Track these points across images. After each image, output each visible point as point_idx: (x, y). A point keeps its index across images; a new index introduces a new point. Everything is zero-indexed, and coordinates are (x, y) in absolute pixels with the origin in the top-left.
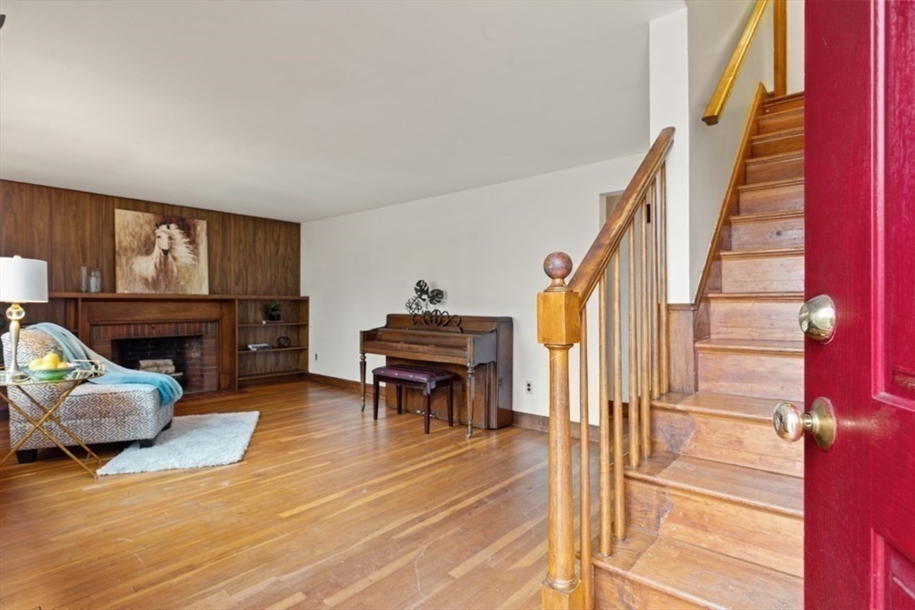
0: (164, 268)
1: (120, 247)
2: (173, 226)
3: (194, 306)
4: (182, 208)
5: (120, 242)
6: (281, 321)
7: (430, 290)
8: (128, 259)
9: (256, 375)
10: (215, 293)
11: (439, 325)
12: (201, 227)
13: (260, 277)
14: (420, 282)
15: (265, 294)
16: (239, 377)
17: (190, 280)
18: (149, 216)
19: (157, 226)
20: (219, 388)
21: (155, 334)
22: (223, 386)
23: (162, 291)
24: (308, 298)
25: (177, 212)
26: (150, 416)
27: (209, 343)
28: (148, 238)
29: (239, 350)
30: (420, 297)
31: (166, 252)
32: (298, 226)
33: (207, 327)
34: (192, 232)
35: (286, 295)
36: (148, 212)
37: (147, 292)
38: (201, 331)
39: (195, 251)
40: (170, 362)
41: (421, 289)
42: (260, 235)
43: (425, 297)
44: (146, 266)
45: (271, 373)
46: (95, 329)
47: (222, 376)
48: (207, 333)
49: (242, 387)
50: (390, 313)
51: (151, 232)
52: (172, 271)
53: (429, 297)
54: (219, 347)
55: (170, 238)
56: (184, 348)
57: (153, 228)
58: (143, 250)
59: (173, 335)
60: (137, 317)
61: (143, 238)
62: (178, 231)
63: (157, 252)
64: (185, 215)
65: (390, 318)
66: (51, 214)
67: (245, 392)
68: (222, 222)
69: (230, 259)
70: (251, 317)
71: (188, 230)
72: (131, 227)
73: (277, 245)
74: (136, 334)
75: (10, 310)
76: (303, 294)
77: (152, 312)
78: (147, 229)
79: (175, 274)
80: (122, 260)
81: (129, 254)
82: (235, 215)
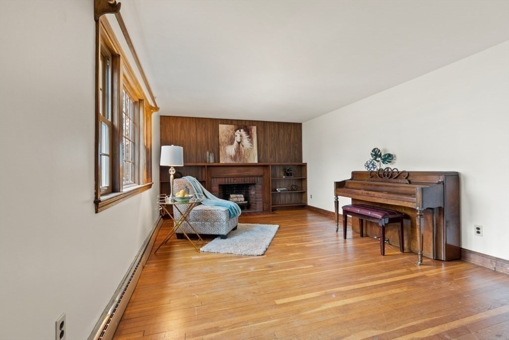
0: (238, 151)
1: (221, 142)
2: (242, 130)
3: (251, 169)
4: (246, 121)
5: (221, 139)
6: (292, 176)
7: (383, 154)
8: (224, 147)
9: (281, 205)
10: (261, 162)
11: (390, 178)
12: (254, 129)
13: (282, 153)
14: (375, 149)
15: (284, 162)
16: (272, 205)
17: (249, 156)
18: (232, 126)
19: (236, 131)
20: (263, 210)
21: (235, 182)
22: (265, 209)
23: (238, 162)
24: (306, 164)
25: (243, 124)
26: (224, 223)
27: (259, 187)
28: (232, 136)
29: (272, 191)
30: (375, 159)
31: (239, 143)
32: (300, 125)
33: (257, 179)
34: (250, 132)
35: (295, 162)
36: (232, 124)
37: (232, 162)
38: (255, 181)
39: (251, 142)
40: (242, 196)
41: (376, 154)
42: (281, 131)
43: (379, 159)
44: (231, 150)
45: (288, 204)
46: (213, 179)
47: (264, 204)
48: (257, 182)
49: (274, 210)
50: (354, 171)
51: (233, 134)
52: (242, 152)
53: (381, 159)
54: (263, 189)
55: (241, 136)
56: (248, 189)
57: (234, 132)
58: (230, 142)
59: (243, 183)
60: (228, 174)
61: (230, 137)
62: (244, 132)
63: (236, 143)
64: (247, 124)
65: (354, 174)
66: (196, 129)
67: (274, 213)
68: (263, 126)
69: (267, 145)
70: (278, 174)
71: (248, 132)
72: (225, 132)
73: (290, 136)
74: (228, 182)
75: (170, 169)
76: (304, 162)
77: (234, 172)
78: (231, 132)
79: (243, 153)
80: (222, 148)
81: (224, 145)
82: (269, 122)
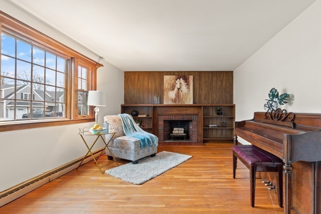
0: (178, 95)
1: (165, 89)
2: (181, 79)
3: (188, 109)
4: (185, 72)
5: (165, 86)
6: (223, 115)
7: (279, 95)
8: (167, 92)
9: (213, 138)
10: (196, 104)
12: (191, 78)
13: (214, 96)
14: (272, 89)
15: (216, 104)
16: (203, 138)
17: (186, 99)
18: (174, 77)
19: (176, 80)
20: (198, 142)
21: (176, 119)
22: (199, 141)
23: (178, 103)
24: (235, 105)
25: (183, 74)
27: (194, 123)
28: (173, 84)
29: (203, 127)
30: (272, 100)
31: (179, 89)
32: (232, 72)
33: (193, 117)
34: (188, 81)
35: (226, 104)
36: (174, 75)
37: (172, 104)
38: (192, 119)
39: (188, 88)
40: (183, 129)
41: (273, 94)
42: (215, 78)
43: (275, 100)
44: (172, 94)
45: (219, 138)
46: (159, 116)
47: (199, 137)
48: (193, 119)
49: (205, 142)
51: (174, 82)
52: (181, 96)
53: (278, 100)
54: (198, 125)
55: (180, 84)
56: (188, 125)
57: (175, 81)
58: (172, 89)
59: (182, 120)
60: (170, 113)
61: (172, 85)
62: (183, 81)
63: (176, 89)
64: (186, 74)
67: (205, 145)
68: (199, 75)
69: (202, 90)
70: (211, 113)
71: (186, 80)
72: (168, 81)
73: (222, 82)
74: (170, 119)
75: (95, 109)
77: (175, 111)
78: (173, 81)
79: (181, 97)
80: (165, 93)
81: (167, 91)
82: (204, 72)
